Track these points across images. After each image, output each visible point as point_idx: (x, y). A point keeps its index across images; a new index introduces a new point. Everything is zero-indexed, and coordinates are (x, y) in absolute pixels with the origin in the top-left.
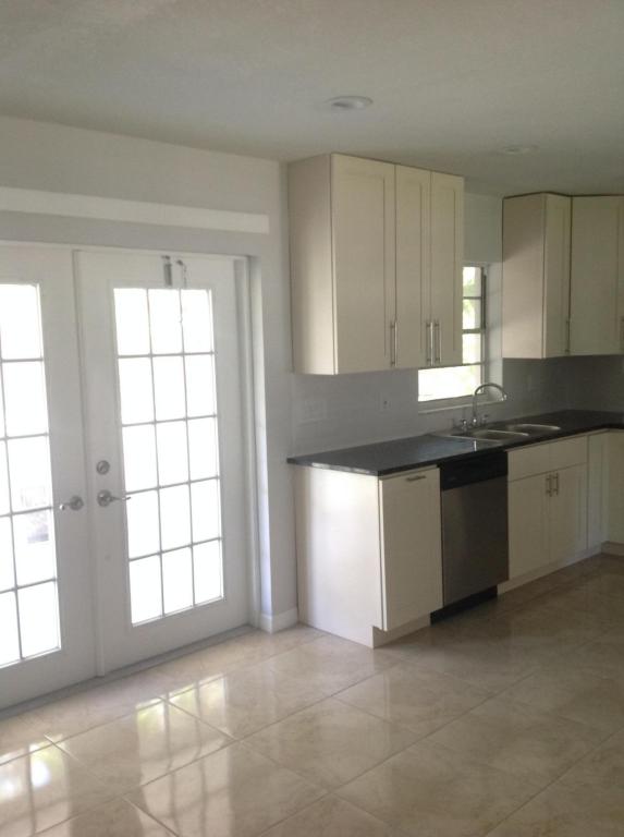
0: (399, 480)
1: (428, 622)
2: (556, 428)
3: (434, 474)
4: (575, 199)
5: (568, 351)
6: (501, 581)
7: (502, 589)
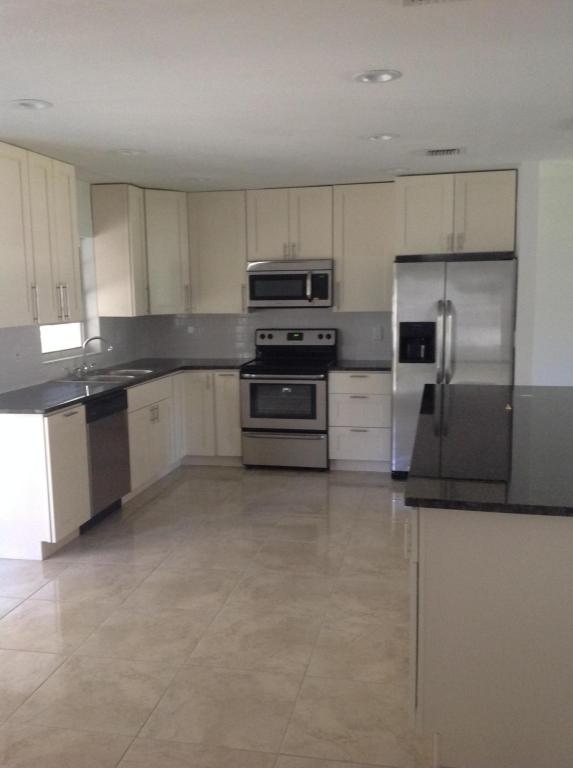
0: (58, 416)
1: (78, 534)
2: (149, 371)
3: (81, 410)
4: (147, 191)
5: (149, 311)
6: (123, 494)
7: (125, 500)
